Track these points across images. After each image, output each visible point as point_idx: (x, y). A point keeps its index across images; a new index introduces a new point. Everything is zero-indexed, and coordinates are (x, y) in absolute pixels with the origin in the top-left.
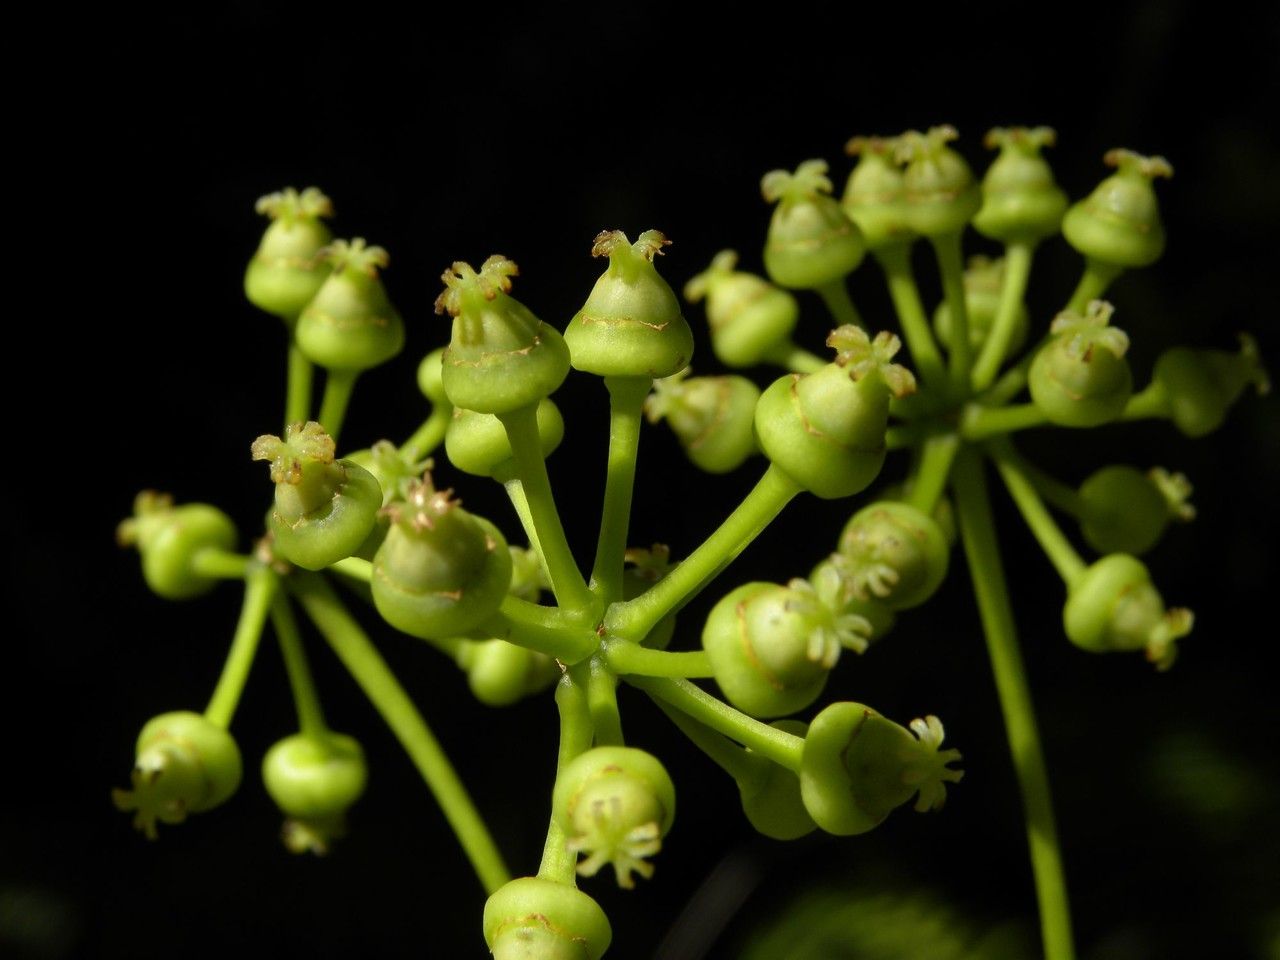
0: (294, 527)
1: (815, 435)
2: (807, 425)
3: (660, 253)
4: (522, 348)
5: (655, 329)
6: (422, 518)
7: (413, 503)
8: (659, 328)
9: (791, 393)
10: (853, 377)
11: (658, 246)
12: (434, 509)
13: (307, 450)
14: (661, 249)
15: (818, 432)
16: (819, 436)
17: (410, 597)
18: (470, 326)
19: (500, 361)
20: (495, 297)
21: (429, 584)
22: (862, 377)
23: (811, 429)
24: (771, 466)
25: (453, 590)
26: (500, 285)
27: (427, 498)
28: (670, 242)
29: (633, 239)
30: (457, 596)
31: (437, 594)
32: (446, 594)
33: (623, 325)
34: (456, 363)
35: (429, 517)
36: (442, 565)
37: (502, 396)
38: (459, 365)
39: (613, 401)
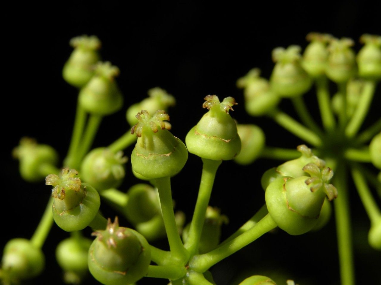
0: (60, 214)
1: (291, 210)
2: (289, 206)
3: (232, 110)
4: (167, 153)
5: (226, 142)
6: (112, 241)
7: (109, 232)
8: (228, 141)
9: (282, 189)
10: (312, 190)
11: (231, 105)
12: (117, 236)
13: (69, 185)
14: (233, 107)
15: (292, 209)
16: (293, 211)
17: (104, 271)
18: (147, 141)
19: (157, 158)
20: (157, 131)
21: (113, 267)
22: (315, 191)
23: (290, 208)
24: (269, 214)
25: (123, 272)
26: (160, 126)
27: (115, 230)
28: (237, 104)
29: (221, 100)
30: (124, 274)
31: (115, 272)
32: (119, 272)
33: (213, 138)
34: (137, 155)
35: (115, 240)
36: (119, 260)
37: (156, 173)
38: (138, 156)
39: (204, 166)
